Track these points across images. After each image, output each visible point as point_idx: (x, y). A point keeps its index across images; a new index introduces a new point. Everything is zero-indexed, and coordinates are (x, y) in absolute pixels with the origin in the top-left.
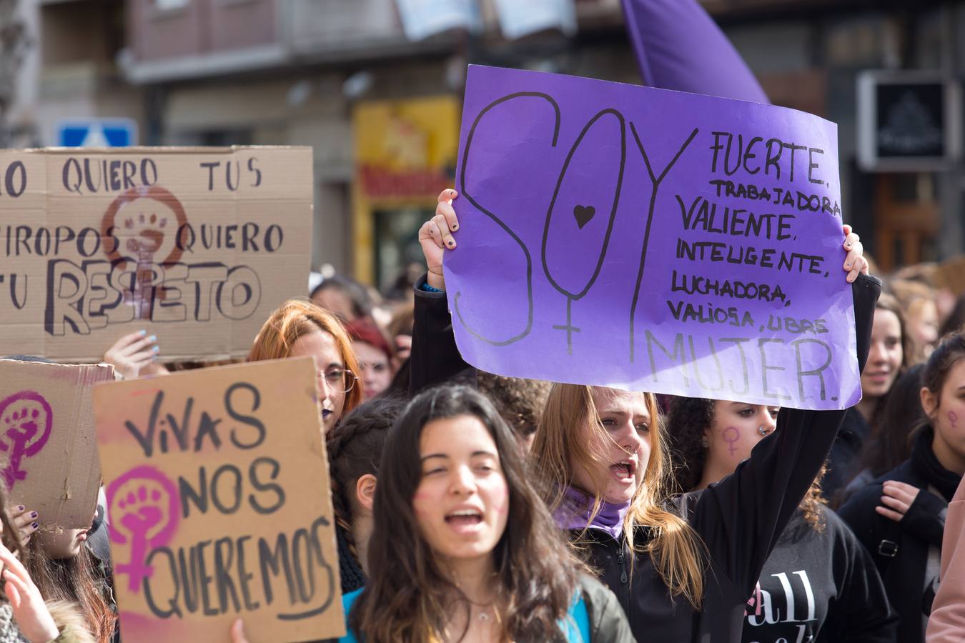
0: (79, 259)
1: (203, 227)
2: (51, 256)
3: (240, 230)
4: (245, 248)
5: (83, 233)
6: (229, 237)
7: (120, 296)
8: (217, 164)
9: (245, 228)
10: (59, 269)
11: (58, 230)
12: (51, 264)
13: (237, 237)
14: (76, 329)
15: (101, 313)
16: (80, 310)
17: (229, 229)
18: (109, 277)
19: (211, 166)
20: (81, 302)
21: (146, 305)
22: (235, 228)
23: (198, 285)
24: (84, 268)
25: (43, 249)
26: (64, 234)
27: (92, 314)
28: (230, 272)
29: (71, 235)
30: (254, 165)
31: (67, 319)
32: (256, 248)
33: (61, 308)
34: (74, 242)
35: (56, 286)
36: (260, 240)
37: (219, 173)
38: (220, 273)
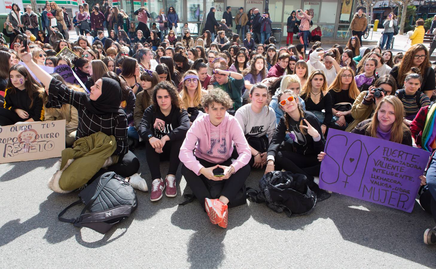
0: (12, 143)
1: (41, 135)
2: (6, 143)
3: (50, 135)
4: (51, 137)
5: (14, 139)
6: (47, 136)
7: (22, 149)
9: (51, 134)
10: (7, 145)
11: (8, 138)
12: (6, 145)
13: (49, 136)
14: (10, 156)
15: (17, 152)
16: (12, 152)
17: (47, 134)
18: (19, 146)
19: (44, 125)
20: (12, 151)
21: (28, 150)
22: (48, 134)
23: (40, 145)
24: (13, 145)
25: (4, 142)
26: (10, 139)
27: (15, 153)
28: (47, 142)
29: (11, 139)
30: (53, 123)
31: (8, 154)
32: (53, 137)
33: (7, 152)
34: (12, 140)
35: (7, 148)
36: (54, 136)
37: (45, 126)
38: (45, 143)
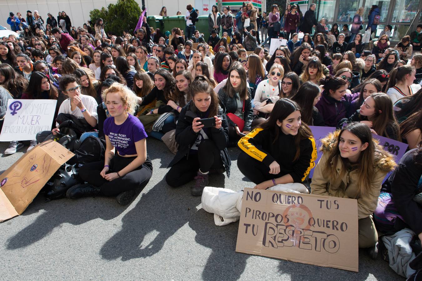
0: (275, 223)
1: (318, 219)
2: (267, 221)
3: (331, 222)
4: (333, 229)
5: (278, 215)
6: (327, 224)
7: (289, 237)
8: (324, 201)
9: (333, 222)
10: (269, 225)
11: (269, 213)
12: (266, 224)
13: (330, 224)
14: (273, 246)
15: (282, 242)
16: (275, 240)
17: (327, 221)
18: (285, 231)
19: (321, 201)
20: (275, 237)
21: (298, 242)
22: (329, 221)
23: (316, 238)
24: (277, 227)
25: (264, 218)
26: (271, 215)
27: (279, 242)
28: (328, 236)
29: (273, 216)
30: (336, 202)
31: (270, 241)
32: (337, 229)
33: (268, 238)
34: (274, 218)
35: (267, 231)
36: (339, 227)
37: (324, 204)
38: (324, 236)
